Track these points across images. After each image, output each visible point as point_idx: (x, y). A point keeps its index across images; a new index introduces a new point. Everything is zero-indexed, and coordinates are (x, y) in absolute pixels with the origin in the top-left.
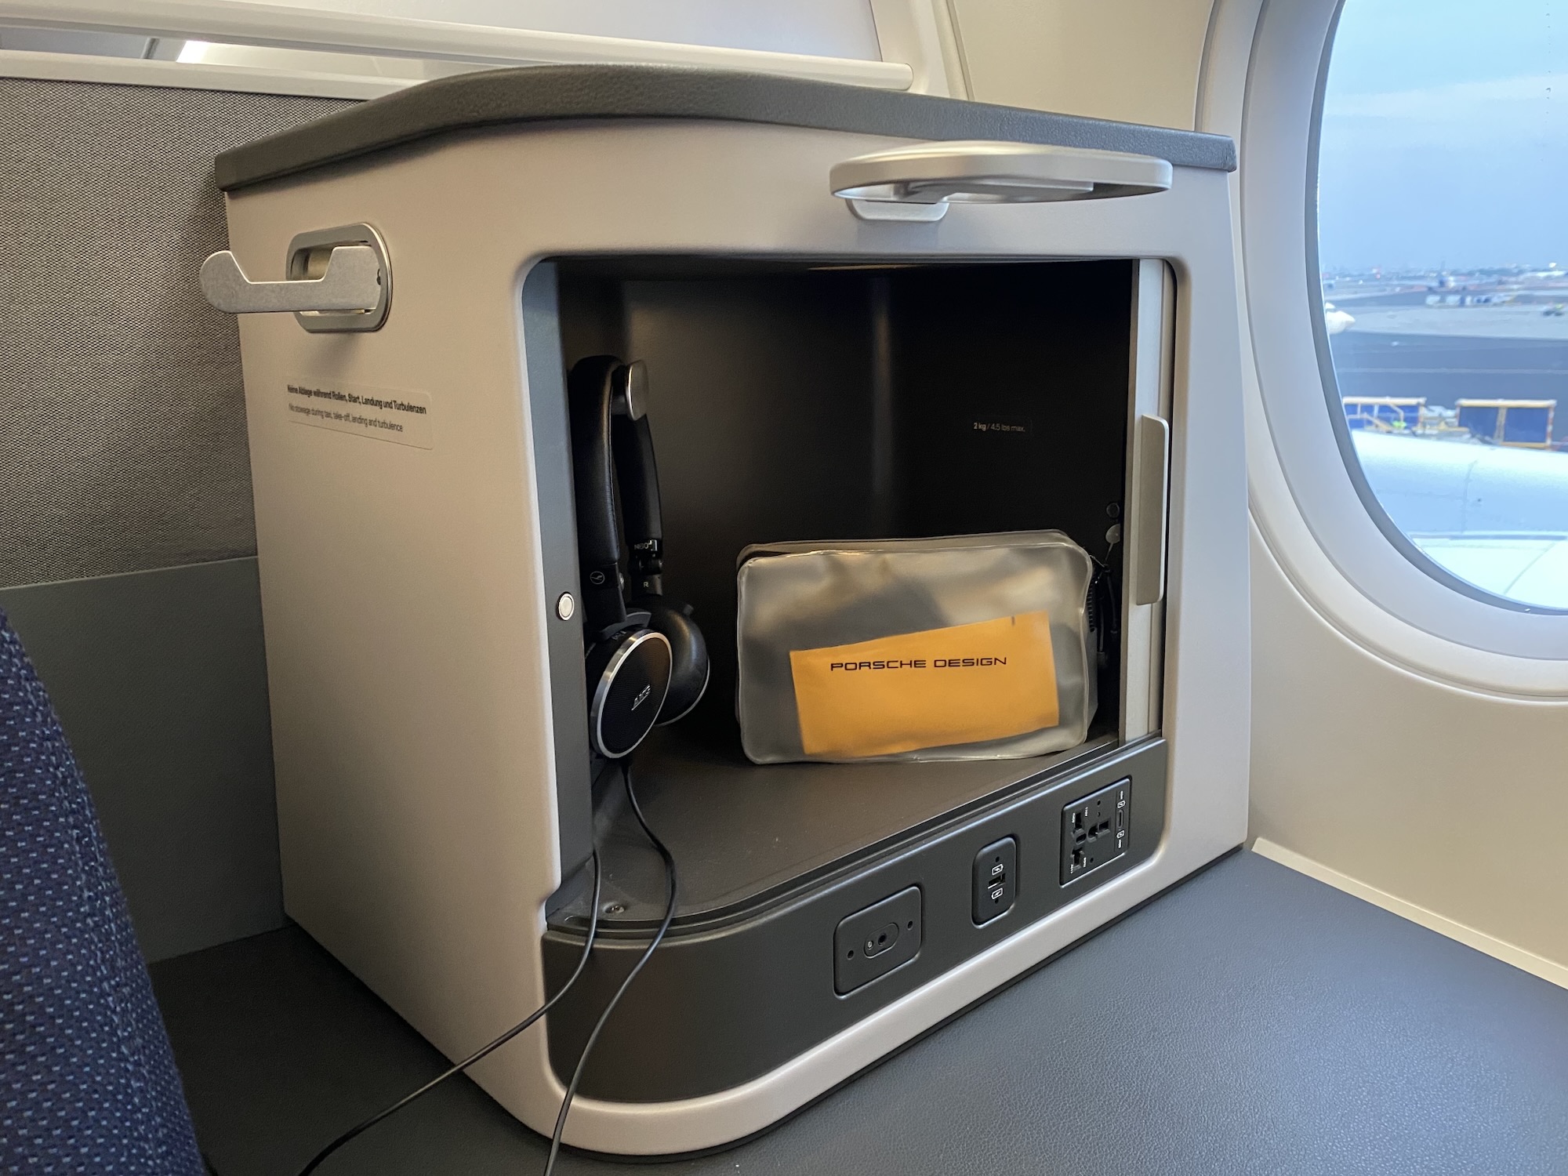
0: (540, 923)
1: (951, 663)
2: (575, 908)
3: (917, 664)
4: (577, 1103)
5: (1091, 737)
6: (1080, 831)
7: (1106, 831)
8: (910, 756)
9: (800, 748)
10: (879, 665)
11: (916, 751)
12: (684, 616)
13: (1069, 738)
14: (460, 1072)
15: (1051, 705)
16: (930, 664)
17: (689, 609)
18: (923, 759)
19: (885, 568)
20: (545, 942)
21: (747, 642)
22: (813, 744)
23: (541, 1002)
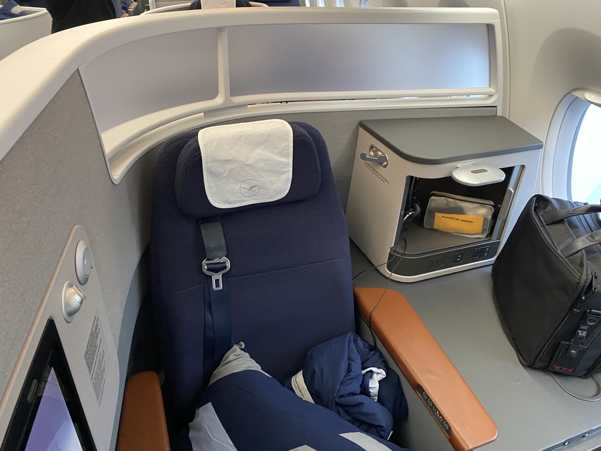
0: (389, 250)
1: (464, 221)
2: (394, 249)
3: (458, 220)
4: (393, 274)
5: (487, 236)
6: (477, 253)
7: (483, 253)
8: (454, 233)
9: (433, 227)
10: (451, 218)
11: (454, 232)
12: (418, 205)
13: (483, 236)
14: (376, 267)
15: (480, 230)
16: (460, 220)
17: (419, 203)
18: (455, 234)
19: (456, 203)
20: (390, 253)
21: (428, 209)
22: (436, 227)
23: (387, 262)
